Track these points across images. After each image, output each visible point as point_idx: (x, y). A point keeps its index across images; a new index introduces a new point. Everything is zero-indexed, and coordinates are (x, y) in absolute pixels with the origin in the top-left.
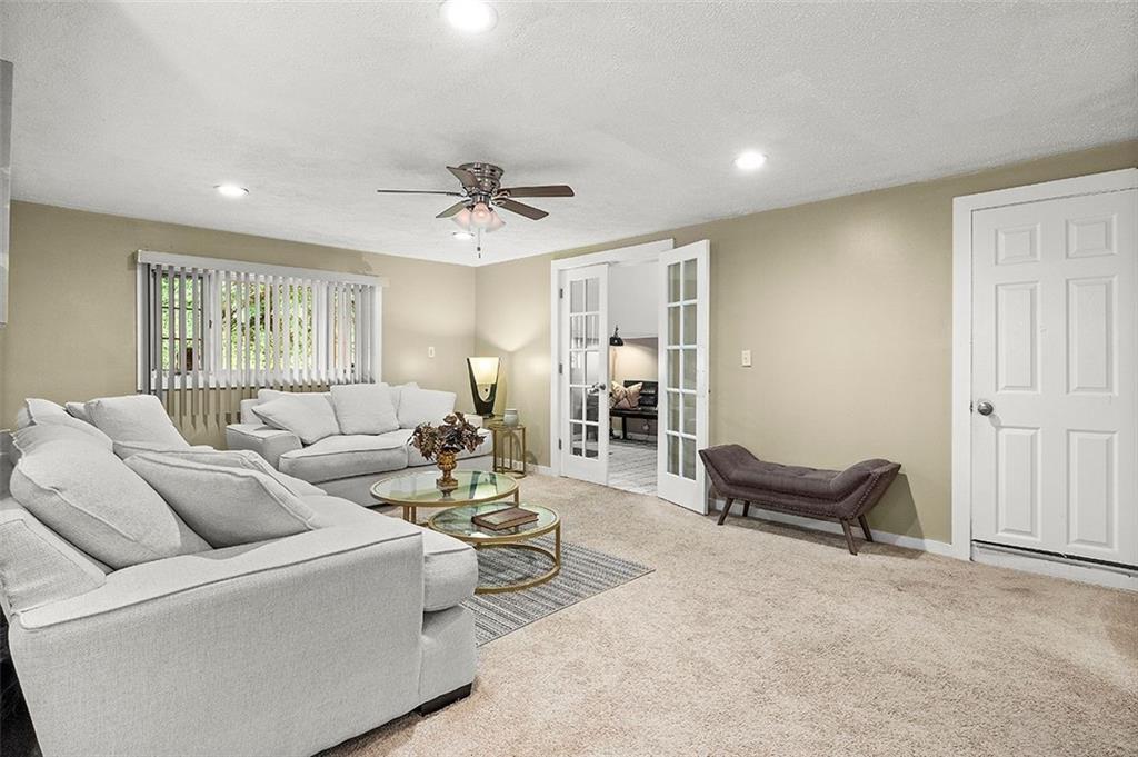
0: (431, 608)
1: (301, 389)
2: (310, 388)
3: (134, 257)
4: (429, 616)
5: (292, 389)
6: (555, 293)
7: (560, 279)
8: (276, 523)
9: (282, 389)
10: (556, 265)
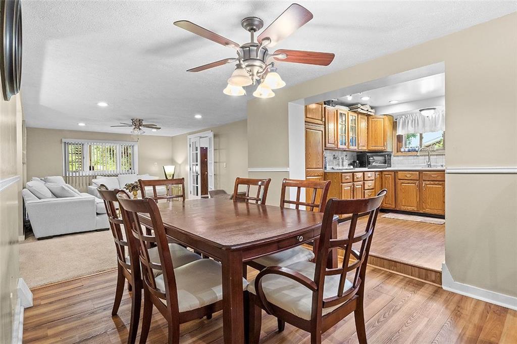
0: (98, 212)
1: (111, 176)
2: (114, 176)
3: (61, 140)
4: (98, 214)
5: (108, 176)
6: (188, 146)
7: (190, 142)
8: (70, 195)
9: (105, 176)
10: (189, 137)
